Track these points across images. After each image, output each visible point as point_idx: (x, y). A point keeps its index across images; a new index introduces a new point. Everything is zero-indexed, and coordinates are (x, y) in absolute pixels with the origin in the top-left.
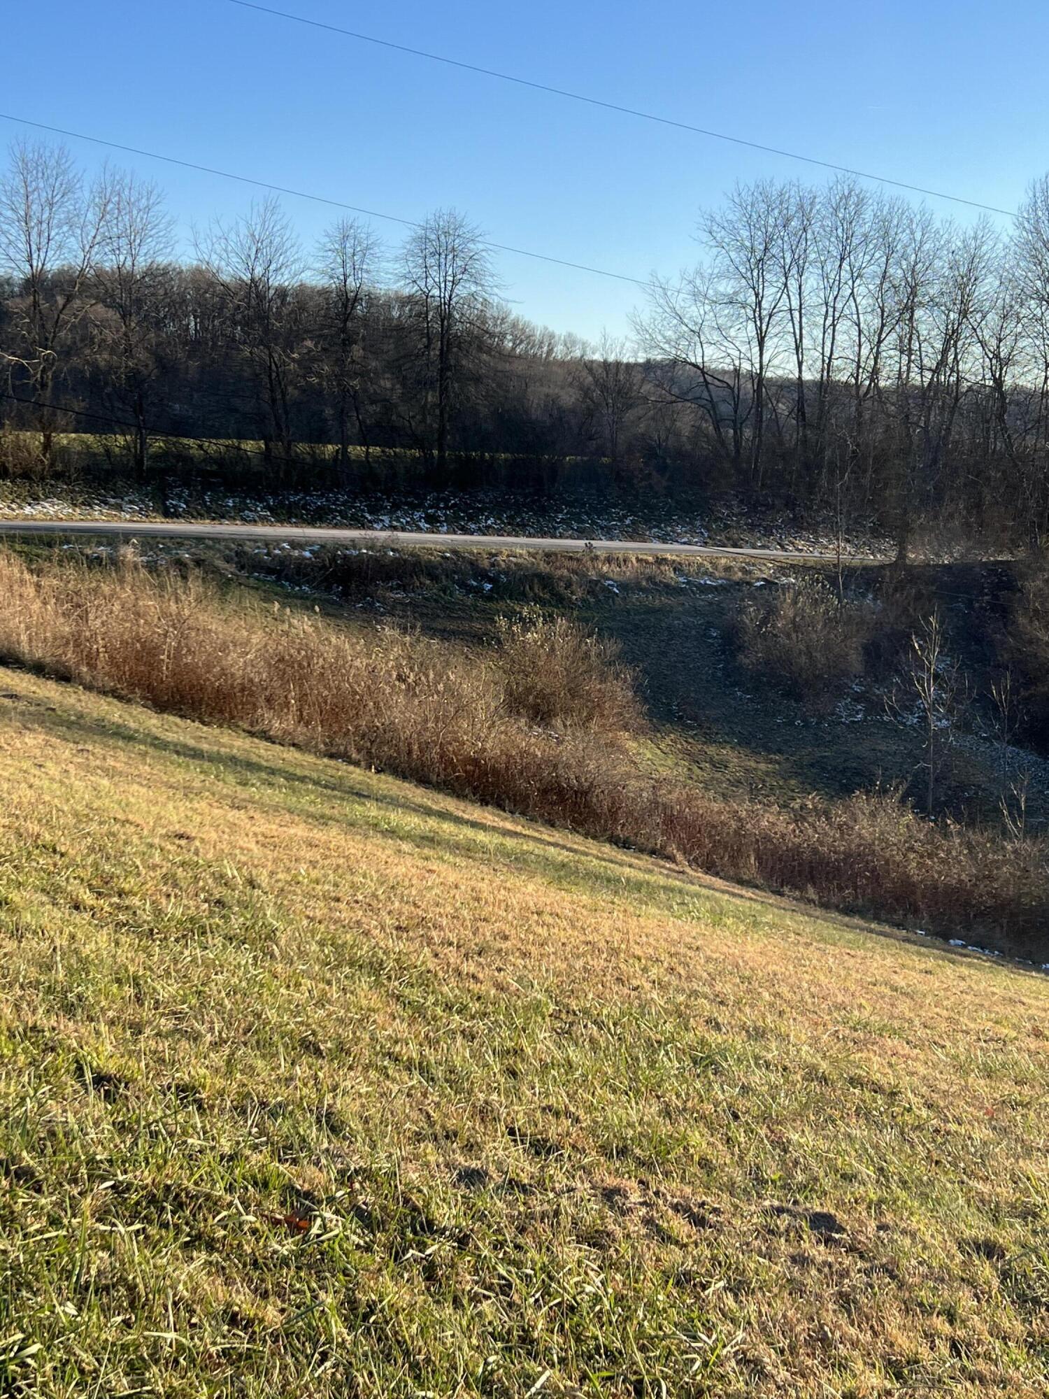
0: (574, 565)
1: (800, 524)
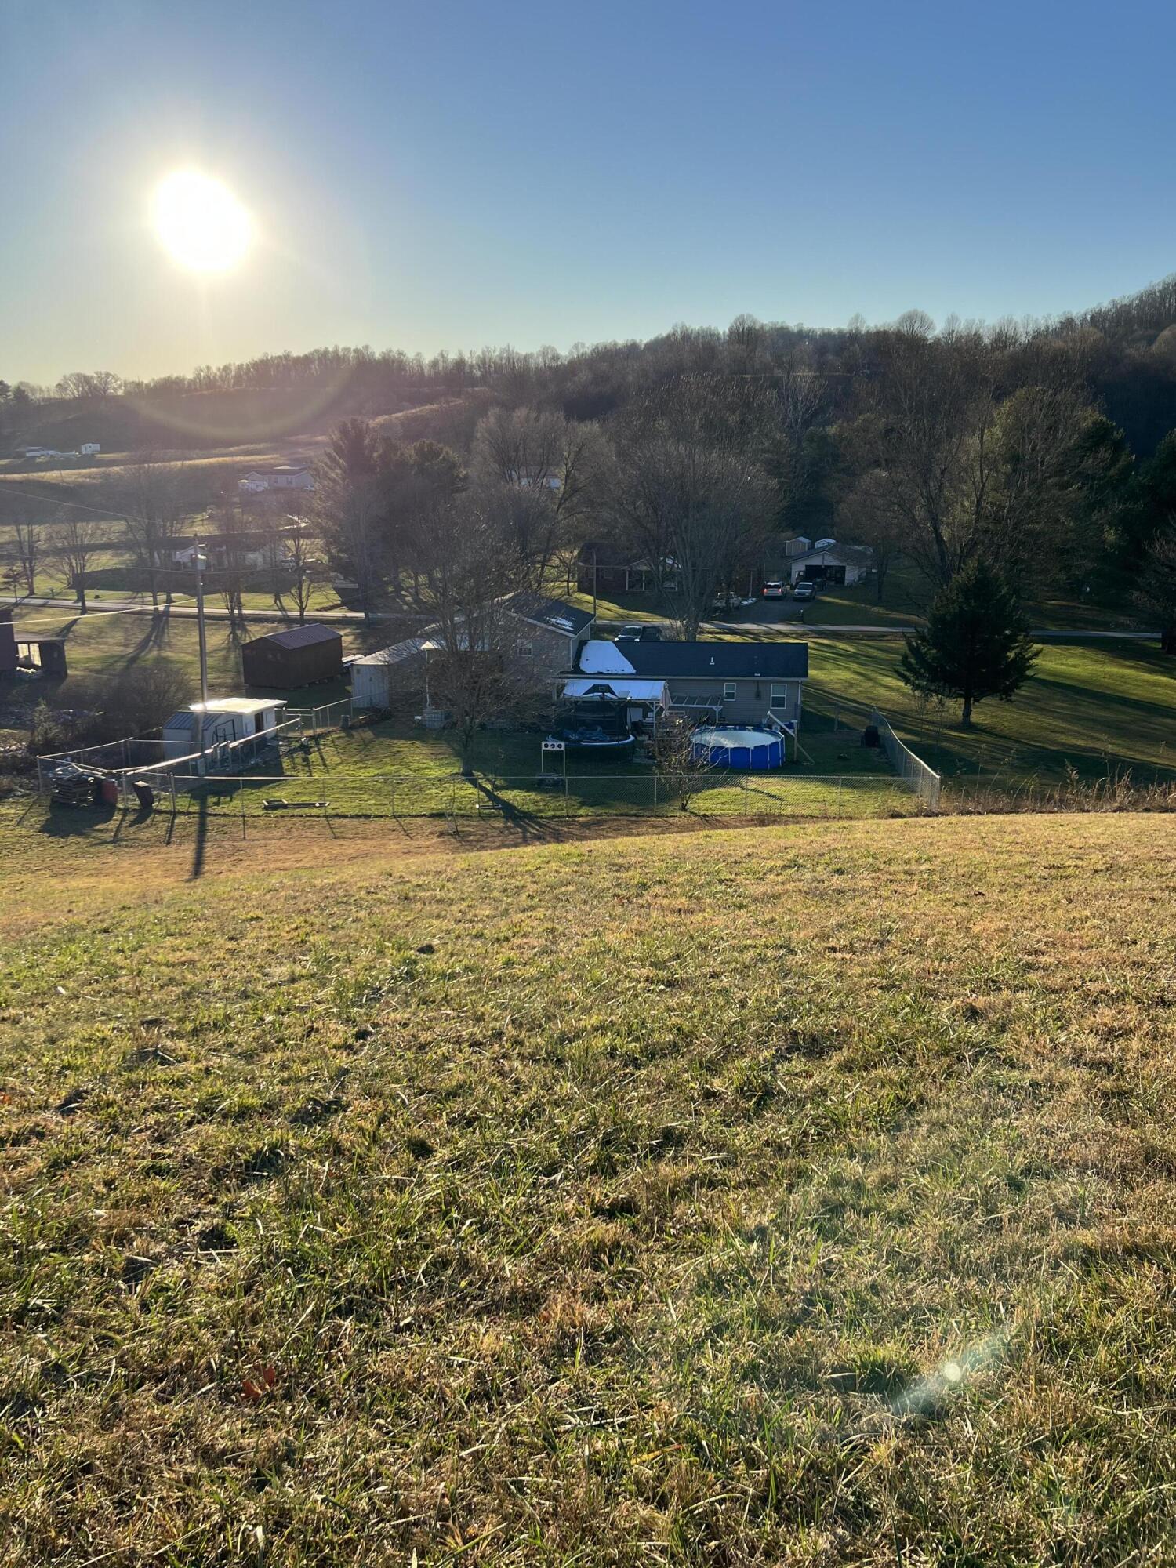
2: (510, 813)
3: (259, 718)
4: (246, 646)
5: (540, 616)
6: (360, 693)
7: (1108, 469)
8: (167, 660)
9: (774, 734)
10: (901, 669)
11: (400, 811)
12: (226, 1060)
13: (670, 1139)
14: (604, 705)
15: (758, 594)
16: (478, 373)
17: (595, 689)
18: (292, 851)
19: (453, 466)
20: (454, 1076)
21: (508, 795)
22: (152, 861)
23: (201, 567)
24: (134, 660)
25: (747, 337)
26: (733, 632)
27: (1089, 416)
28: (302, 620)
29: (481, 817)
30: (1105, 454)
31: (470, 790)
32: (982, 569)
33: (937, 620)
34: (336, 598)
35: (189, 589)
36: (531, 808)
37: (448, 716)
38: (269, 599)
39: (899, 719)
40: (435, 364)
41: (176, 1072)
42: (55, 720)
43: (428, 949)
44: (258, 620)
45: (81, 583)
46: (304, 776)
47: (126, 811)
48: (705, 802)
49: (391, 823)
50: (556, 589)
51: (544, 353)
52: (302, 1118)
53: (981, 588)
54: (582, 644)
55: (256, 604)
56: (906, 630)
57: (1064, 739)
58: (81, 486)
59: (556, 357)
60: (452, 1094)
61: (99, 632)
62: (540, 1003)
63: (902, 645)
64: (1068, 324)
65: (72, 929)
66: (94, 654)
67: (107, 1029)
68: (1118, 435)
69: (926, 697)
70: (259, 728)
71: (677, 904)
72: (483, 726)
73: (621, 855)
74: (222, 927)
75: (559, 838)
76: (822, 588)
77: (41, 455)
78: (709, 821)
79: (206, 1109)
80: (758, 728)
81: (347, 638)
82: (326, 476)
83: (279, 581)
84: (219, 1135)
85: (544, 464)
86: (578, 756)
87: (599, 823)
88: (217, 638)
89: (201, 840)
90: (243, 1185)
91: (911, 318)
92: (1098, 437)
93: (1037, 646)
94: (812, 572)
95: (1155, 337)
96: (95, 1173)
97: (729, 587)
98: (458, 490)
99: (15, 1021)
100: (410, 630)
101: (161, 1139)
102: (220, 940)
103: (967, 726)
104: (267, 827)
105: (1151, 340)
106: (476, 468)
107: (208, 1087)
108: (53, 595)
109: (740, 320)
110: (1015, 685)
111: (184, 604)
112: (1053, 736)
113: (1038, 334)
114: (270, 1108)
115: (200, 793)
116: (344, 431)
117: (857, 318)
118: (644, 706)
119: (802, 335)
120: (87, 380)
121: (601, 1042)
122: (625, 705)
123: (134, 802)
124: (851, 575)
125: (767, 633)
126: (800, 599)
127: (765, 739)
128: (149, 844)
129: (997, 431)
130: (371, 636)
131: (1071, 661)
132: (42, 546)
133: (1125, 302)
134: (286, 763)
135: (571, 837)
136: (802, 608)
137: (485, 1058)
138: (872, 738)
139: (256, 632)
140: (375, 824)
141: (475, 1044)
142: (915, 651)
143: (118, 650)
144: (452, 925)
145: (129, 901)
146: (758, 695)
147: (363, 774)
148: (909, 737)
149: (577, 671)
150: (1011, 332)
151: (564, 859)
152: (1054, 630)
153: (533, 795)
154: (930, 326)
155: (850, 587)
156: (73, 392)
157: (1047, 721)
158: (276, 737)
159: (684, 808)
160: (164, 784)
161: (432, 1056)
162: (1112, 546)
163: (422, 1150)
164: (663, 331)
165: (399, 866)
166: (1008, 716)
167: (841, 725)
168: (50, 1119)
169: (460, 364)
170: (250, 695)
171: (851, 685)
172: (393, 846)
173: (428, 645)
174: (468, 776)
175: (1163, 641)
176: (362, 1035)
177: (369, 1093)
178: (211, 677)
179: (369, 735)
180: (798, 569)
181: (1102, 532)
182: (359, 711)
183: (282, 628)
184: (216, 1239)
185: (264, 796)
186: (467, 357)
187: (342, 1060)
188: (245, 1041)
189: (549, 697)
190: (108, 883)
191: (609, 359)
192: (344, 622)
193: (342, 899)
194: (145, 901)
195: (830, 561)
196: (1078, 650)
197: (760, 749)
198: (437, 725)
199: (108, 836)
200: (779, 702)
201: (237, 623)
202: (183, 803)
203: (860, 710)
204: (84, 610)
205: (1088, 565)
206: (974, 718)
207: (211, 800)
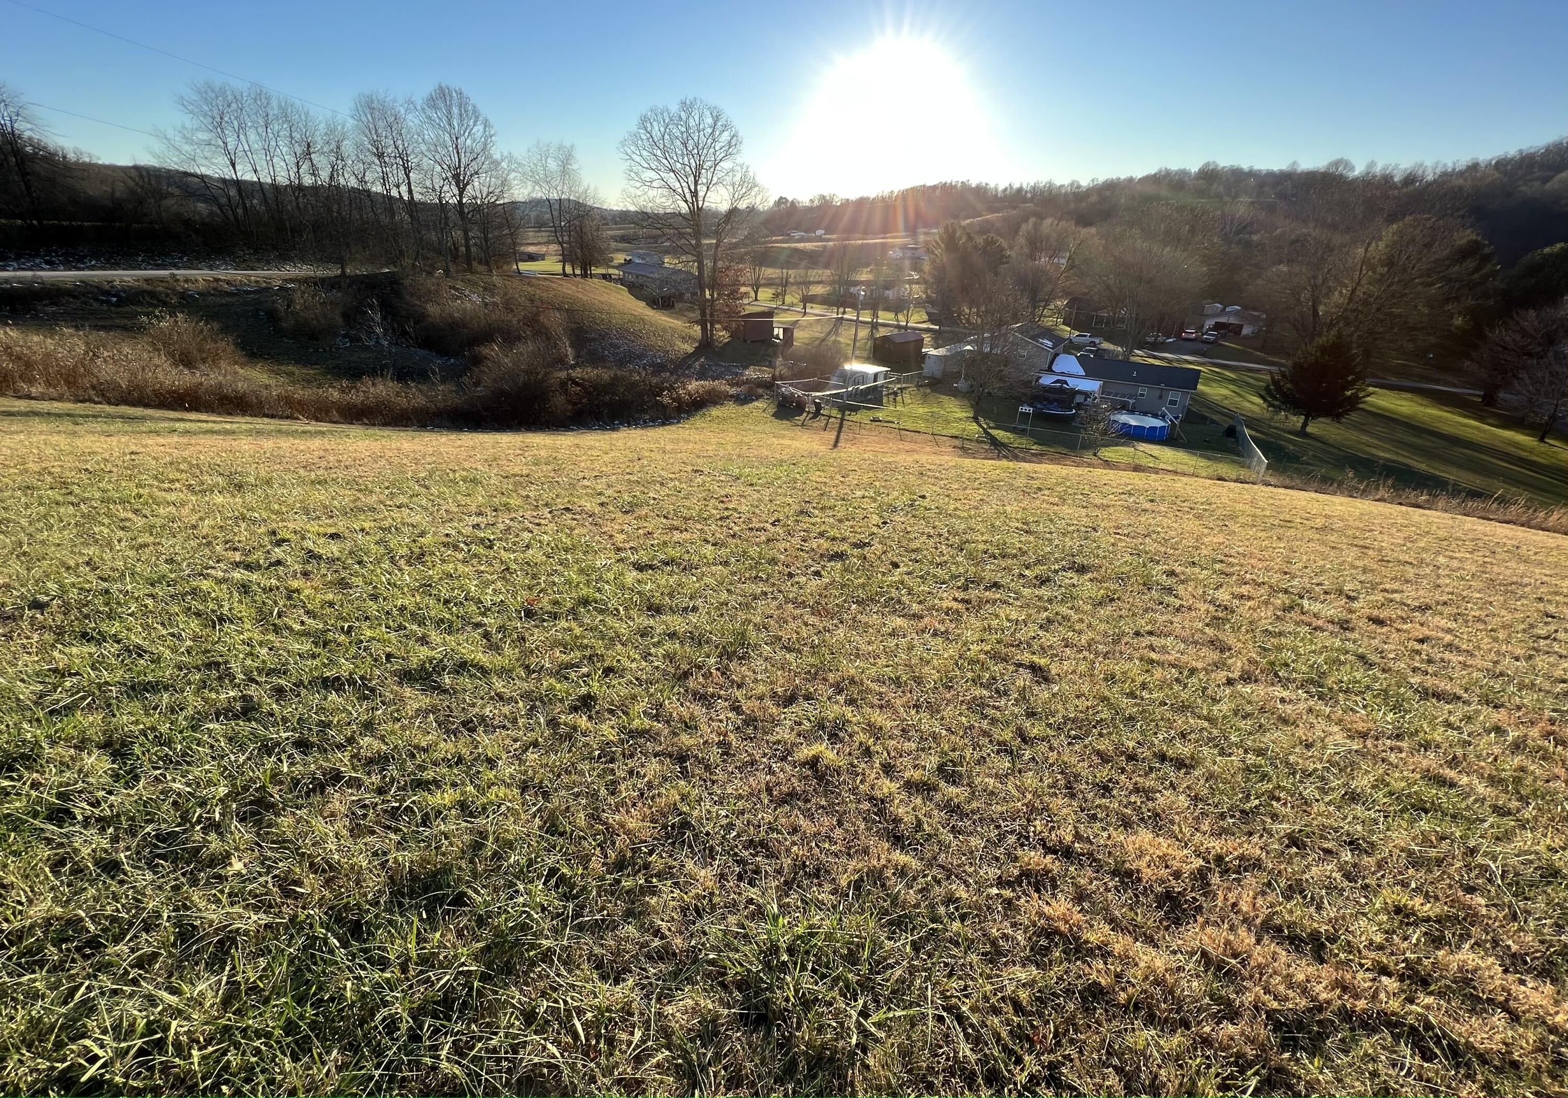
0: (165, 284)
1: (284, 258)
2: (994, 442)
3: (876, 376)
4: (876, 339)
5: (1034, 338)
6: (929, 368)
7: (1473, 273)
8: (839, 342)
9: (1165, 421)
10: (1263, 393)
11: (936, 432)
12: (832, 520)
13: (996, 585)
14: (1061, 390)
15: (1178, 336)
16: (1029, 195)
17: (1058, 381)
18: (879, 443)
19: (1002, 249)
20: (915, 545)
21: (994, 432)
22: (816, 437)
23: (861, 298)
24: (823, 340)
25: (1209, 175)
26: (1155, 357)
27: (1465, 236)
28: (906, 328)
29: (977, 441)
30: (1470, 264)
31: (974, 427)
32: (1339, 336)
33: (1296, 366)
34: (926, 317)
35: (854, 306)
36: (1006, 441)
37: (972, 386)
38: (891, 315)
39: (1252, 423)
40: (1006, 189)
41: (813, 520)
42: (785, 365)
43: (924, 497)
44: (884, 325)
45: (807, 300)
46: (892, 408)
47: (809, 412)
48: (1108, 453)
49: (930, 437)
50: (1049, 322)
51: (1072, 184)
52: (856, 545)
53: (1337, 349)
54: (1056, 355)
55: (885, 317)
56: (1273, 368)
57: (1374, 451)
58: (813, 251)
59: (1079, 187)
60: (913, 551)
61: (810, 324)
62: (963, 526)
63: (1268, 378)
64: (1474, 167)
65: (782, 461)
66: (807, 336)
67: (790, 501)
68: (1487, 251)
69: (1277, 413)
70: (875, 380)
71: (1052, 500)
72: (989, 393)
73: (1036, 472)
74: (840, 472)
75: (1016, 458)
76: (1224, 337)
77: (797, 235)
78: (1108, 464)
79: (821, 535)
80: (1155, 416)
81: (927, 338)
82: (933, 252)
83: (898, 307)
84: (825, 544)
85: (1055, 252)
86: (1039, 416)
87: (1042, 455)
88: (863, 333)
89: (839, 432)
90: (829, 561)
91: (1337, 163)
92: (1470, 251)
93: (1371, 389)
94: (1218, 326)
95: (1552, 177)
96: (782, 545)
97: (1158, 331)
98: (1003, 263)
99: (758, 491)
100: (960, 339)
101: (805, 541)
102: (838, 476)
103: (1302, 433)
104: (870, 430)
105: (1546, 180)
106: (1015, 251)
107: (823, 528)
108: (792, 305)
109: (1207, 164)
110: (1346, 412)
111: (850, 315)
112: (1367, 449)
113: (1445, 174)
114: (843, 539)
115: (843, 408)
116: (946, 229)
117: (1294, 163)
118: (1086, 394)
119: (1251, 174)
120: (824, 197)
121: (981, 547)
122: (1074, 393)
123: (813, 409)
124: (1246, 330)
125: (1178, 361)
126: (1206, 342)
127: (1157, 423)
128: (816, 429)
129: (1382, 245)
130: (939, 339)
131: (1398, 402)
132: (791, 280)
133: (1532, 151)
134: (885, 400)
135: (1024, 460)
136: (1205, 347)
137: (931, 542)
138: (1231, 432)
139: (882, 332)
140: (921, 437)
141: (929, 536)
142: (1274, 382)
143: (817, 335)
144: (938, 489)
145: (805, 454)
146: (1160, 397)
147: (921, 411)
148: (1253, 433)
149: (1050, 370)
150: (1420, 172)
151: (1005, 470)
152: (1394, 380)
153: (1008, 434)
154: (1352, 169)
155: (1245, 337)
156: (816, 203)
157: (1365, 438)
158: (882, 386)
159: (1095, 455)
160: (827, 402)
161: (912, 536)
162: (1457, 328)
163: (896, 565)
164: (1152, 171)
165: (923, 459)
166: (1337, 431)
167: (1213, 421)
168: (768, 526)
169: (1020, 190)
170: (874, 363)
171: (1226, 398)
172: (928, 449)
173: (969, 347)
174: (975, 419)
175: (1484, 397)
176: (885, 523)
177: (880, 543)
178: (857, 353)
179: (929, 391)
180: (1209, 323)
181: (1452, 318)
182: (926, 378)
183: (896, 331)
184: (817, 574)
185: (871, 415)
186: (1024, 186)
187: (875, 530)
188: (840, 515)
189: (1031, 382)
190: (796, 444)
191: (1111, 187)
192: (928, 330)
193: (893, 469)
194: (811, 455)
195: (1233, 320)
196: (1409, 395)
197: (1153, 429)
198: (965, 390)
199: (800, 423)
200: (1173, 403)
201: (874, 326)
202: (834, 412)
203: (1229, 414)
204: (805, 314)
205: (1432, 340)
206: (1309, 429)
207: (847, 413)
